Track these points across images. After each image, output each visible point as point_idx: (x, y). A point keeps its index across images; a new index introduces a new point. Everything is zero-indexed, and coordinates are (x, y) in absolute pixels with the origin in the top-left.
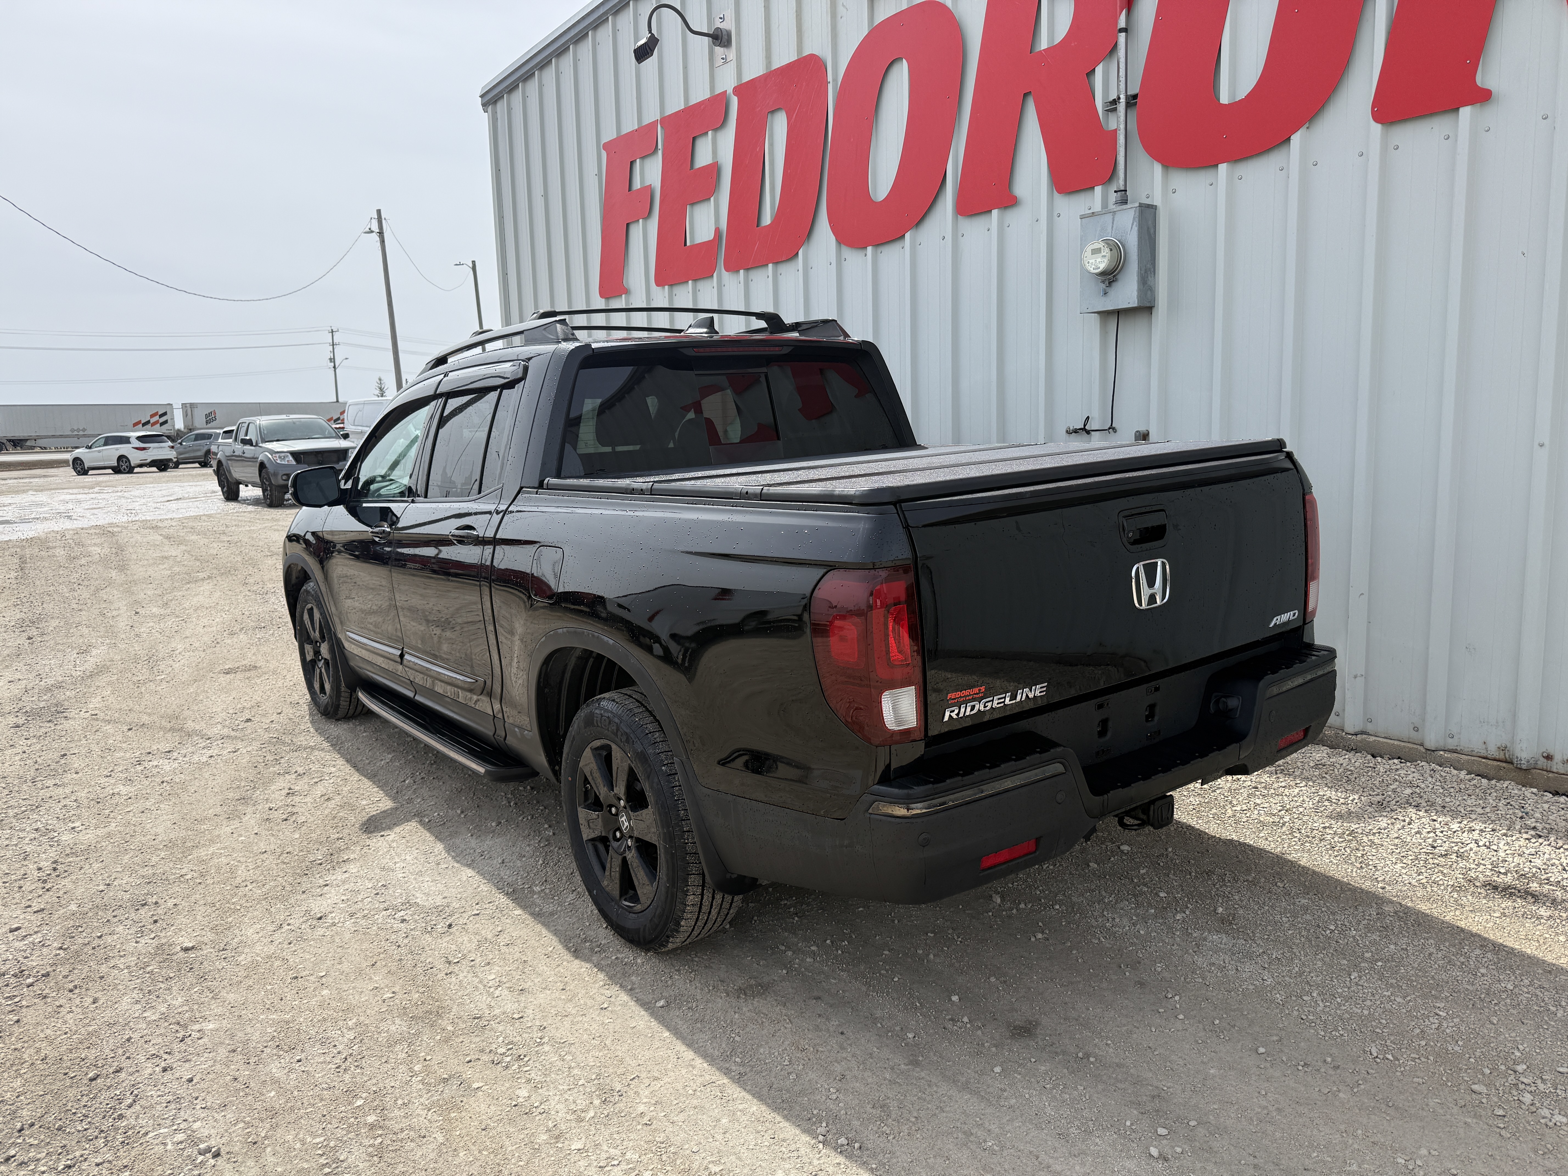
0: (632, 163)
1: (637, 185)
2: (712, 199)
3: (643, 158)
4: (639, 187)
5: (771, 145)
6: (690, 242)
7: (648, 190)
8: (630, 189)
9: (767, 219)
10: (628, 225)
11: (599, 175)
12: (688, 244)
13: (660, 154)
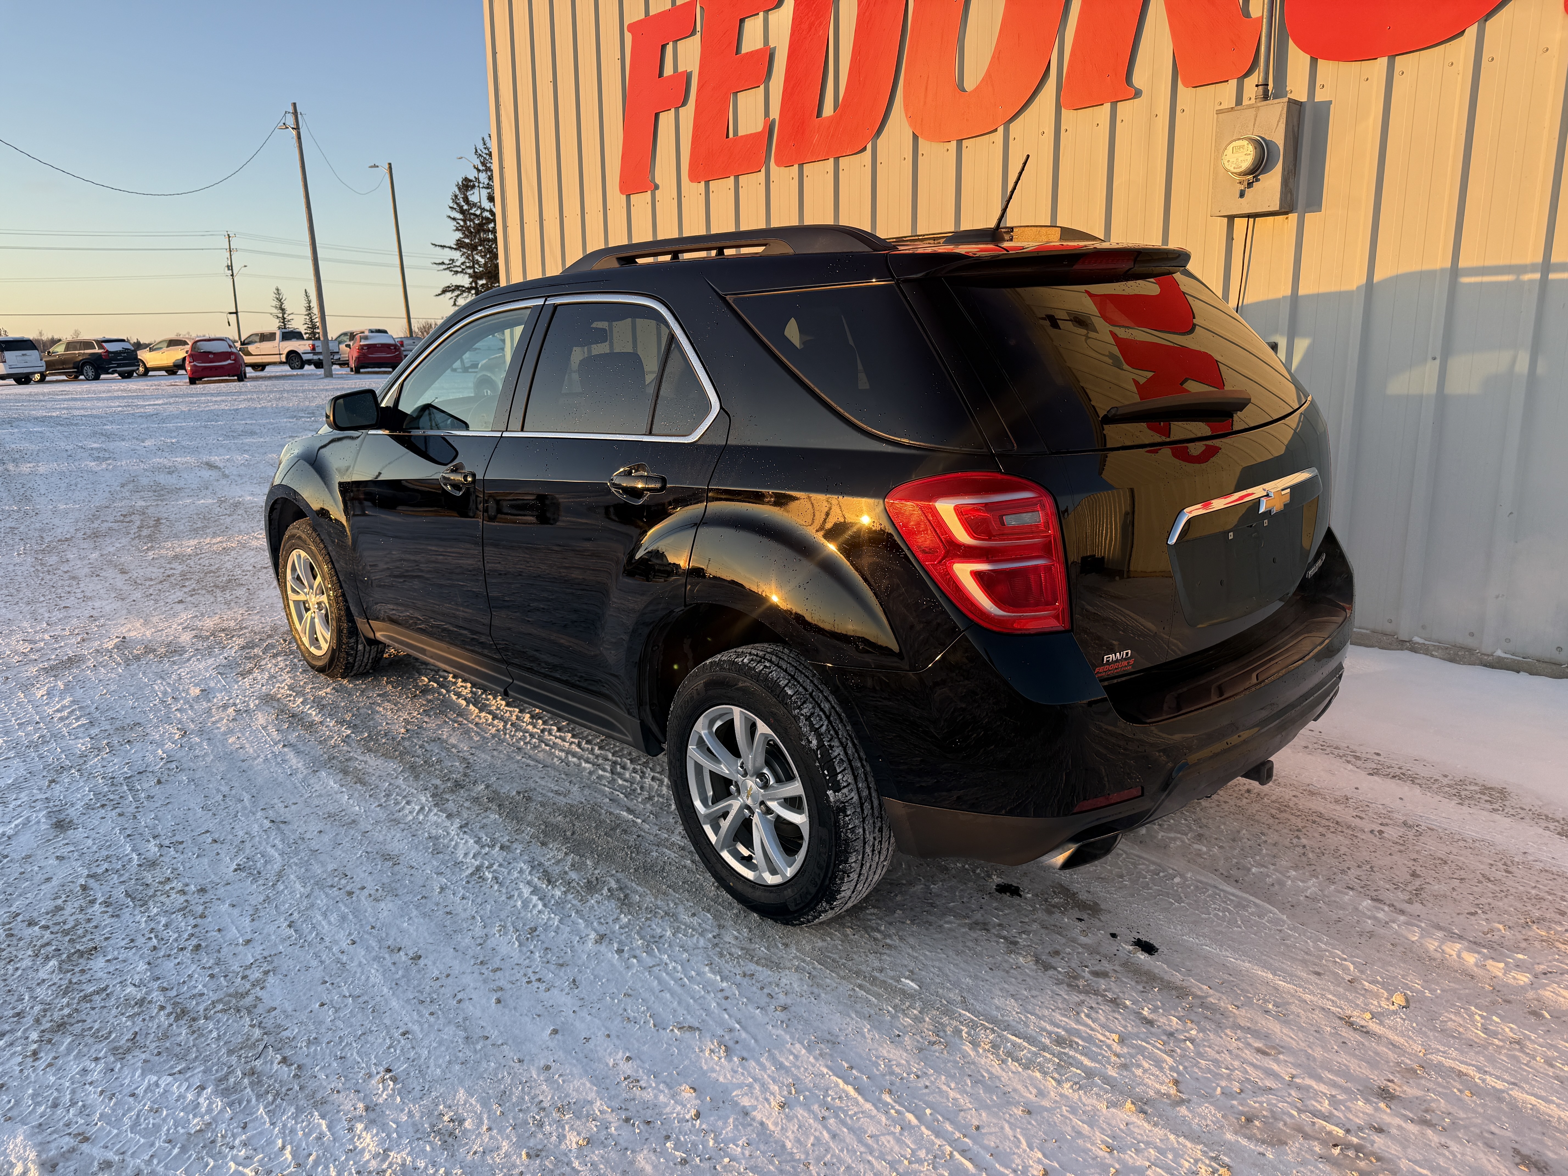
0: (664, 46)
1: (669, 71)
2: (762, 86)
3: (677, 41)
4: (671, 73)
6: (734, 134)
7: (683, 77)
8: (660, 76)
9: (828, 110)
10: (656, 115)
11: (622, 59)
12: (731, 135)
13: (698, 35)
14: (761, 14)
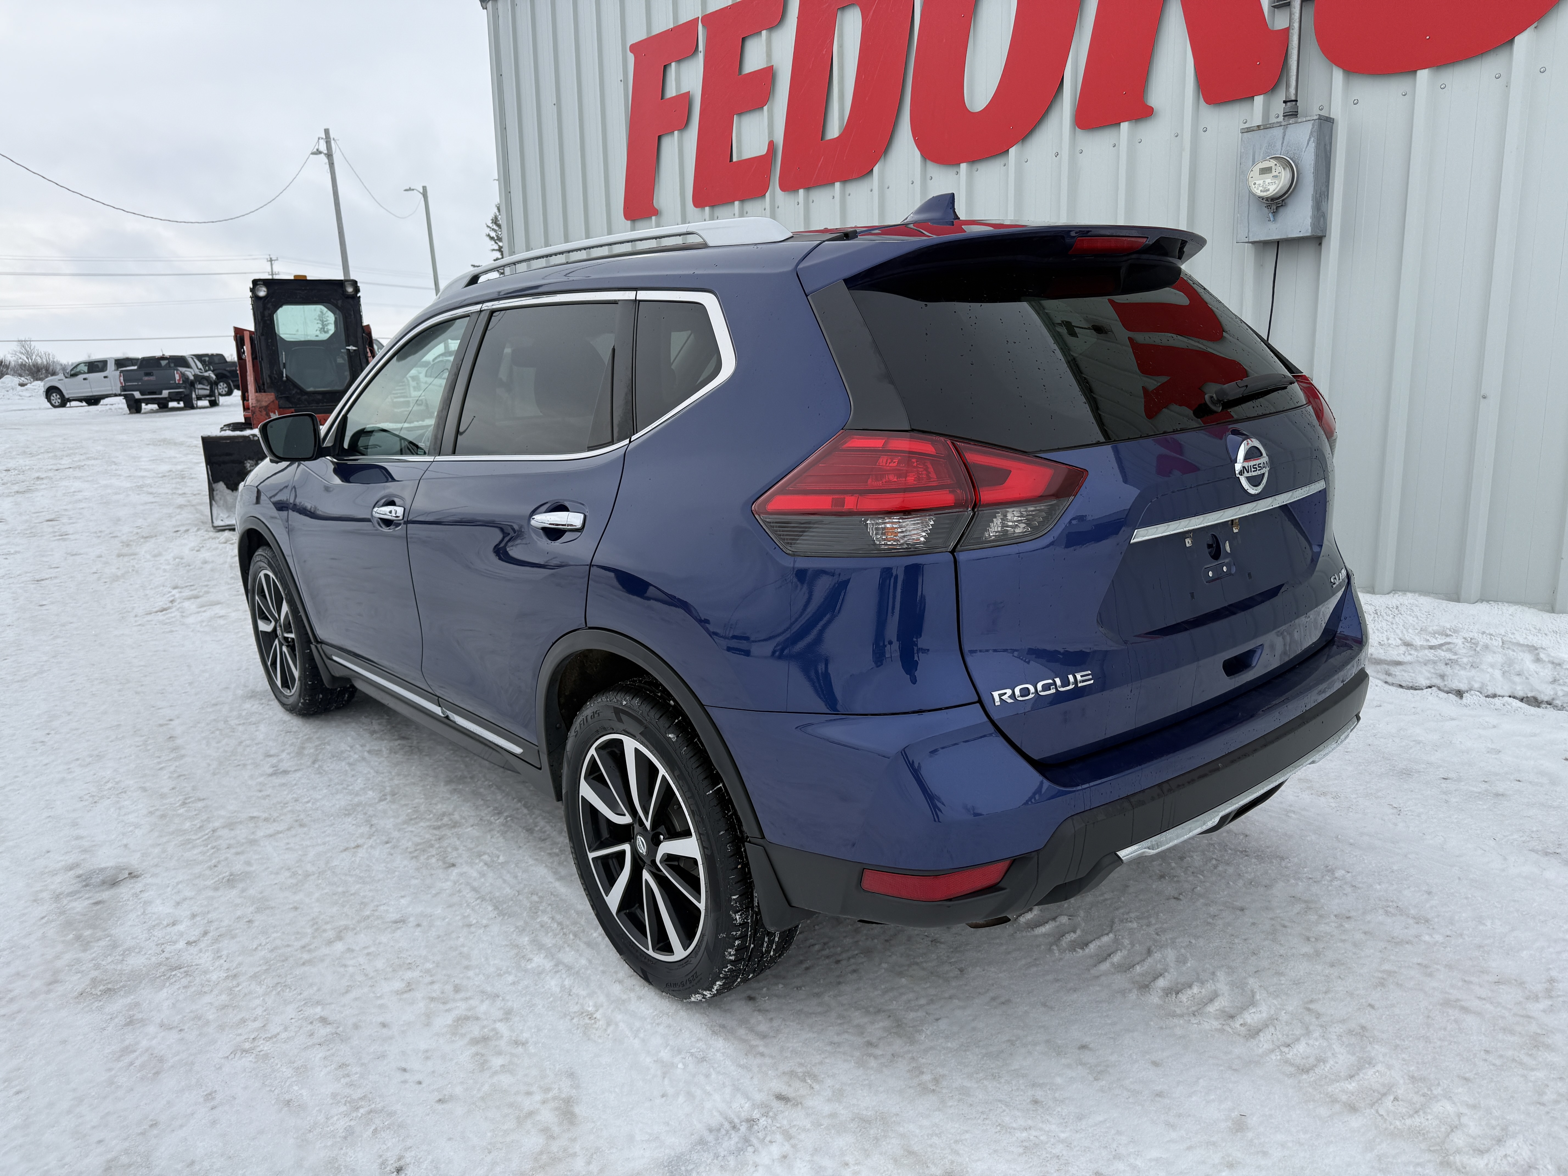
0: (665, 67)
1: (671, 92)
2: (765, 108)
3: (679, 61)
4: (674, 94)
5: (841, 46)
6: (737, 157)
7: (685, 99)
8: (662, 98)
9: (834, 130)
10: (660, 138)
11: (625, 81)
12: (735, 159)
13: (701, 56)
14: (764, 33)
